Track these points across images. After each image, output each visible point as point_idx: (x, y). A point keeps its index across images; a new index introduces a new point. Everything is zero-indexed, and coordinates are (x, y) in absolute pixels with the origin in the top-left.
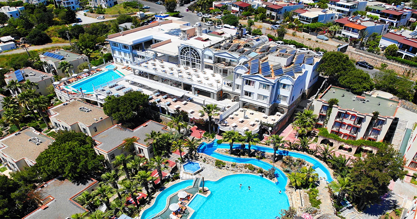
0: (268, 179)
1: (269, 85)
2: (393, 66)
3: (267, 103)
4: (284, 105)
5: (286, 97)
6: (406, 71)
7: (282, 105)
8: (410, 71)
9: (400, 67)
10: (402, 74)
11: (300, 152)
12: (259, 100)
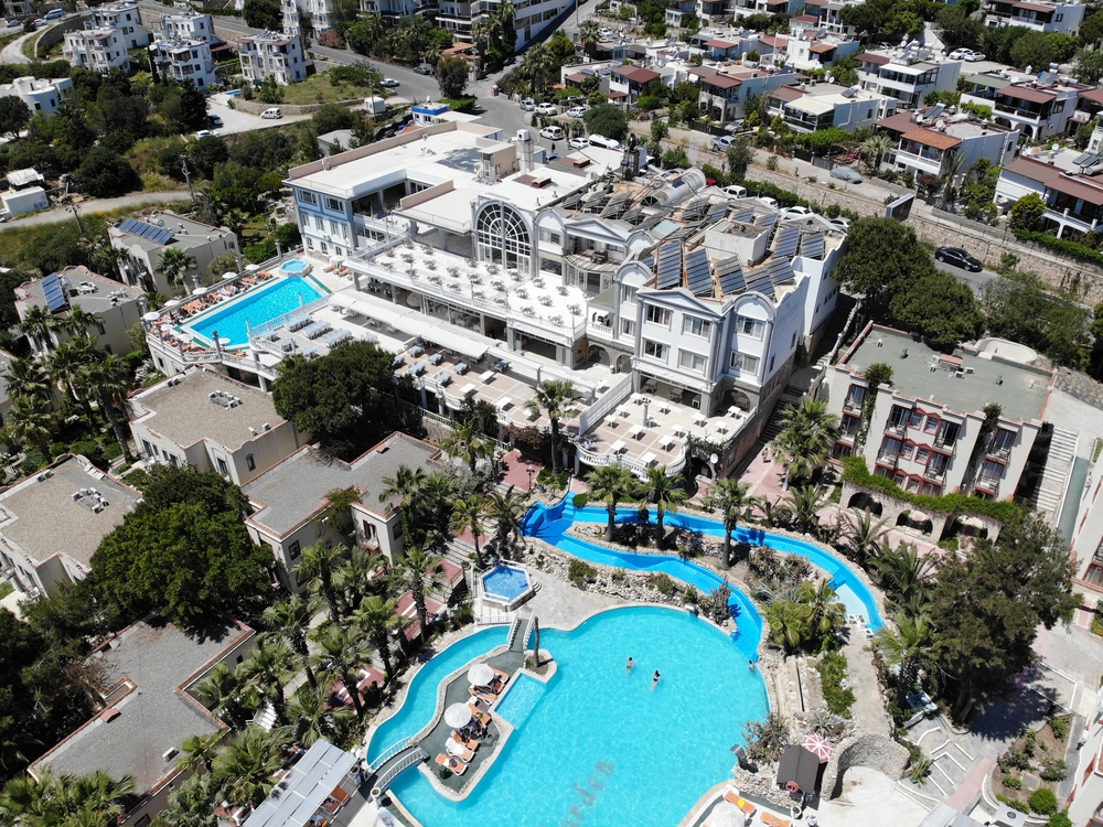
0: (710, 621)
1: (707, 323)
2: (1032, 261)
3: (705, 379)
4: (749, 385)
5: (755, 359)
6: (1069, 275)
7: (743, 383)
8: (1078, 275)
9: (1052, 263)
10: (1059, 285)
11: (795, 535)
12: (682, 369)
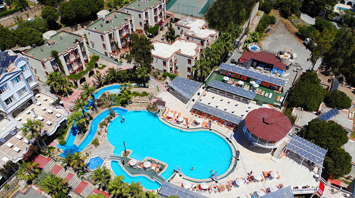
3: (29, 93)
4: (35, 85)
5: (30, 77)
6: (15, 18)
